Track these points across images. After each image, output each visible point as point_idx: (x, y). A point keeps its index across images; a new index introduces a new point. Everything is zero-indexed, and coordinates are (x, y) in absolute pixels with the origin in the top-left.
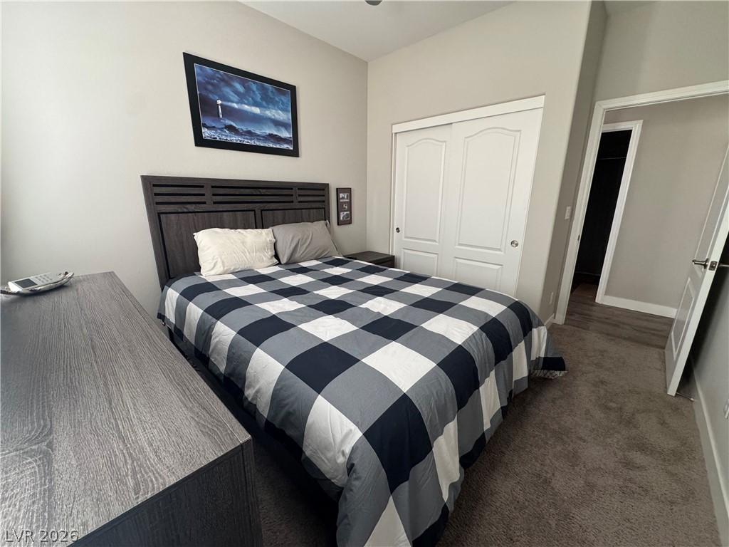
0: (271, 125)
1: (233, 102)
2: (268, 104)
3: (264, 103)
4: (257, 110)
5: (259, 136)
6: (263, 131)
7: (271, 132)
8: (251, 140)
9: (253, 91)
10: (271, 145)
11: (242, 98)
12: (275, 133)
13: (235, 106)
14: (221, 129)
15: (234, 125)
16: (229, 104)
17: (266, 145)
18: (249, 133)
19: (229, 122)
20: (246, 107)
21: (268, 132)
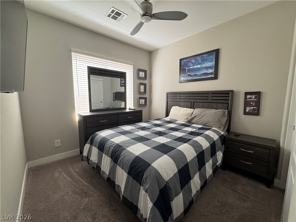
0: (204, 69)
1: (191, 67)
2: (203, 62)
3: (202, 62)
4: (199, 66)
5: (198, 75)
6: (201, 73)
7: (204, 72)
8: (195, 77)
9: (198, 60)
10: (203, 77)
11: (194, 64)
12: (205, 72)
13: (192, 67)
14: (186, 76)
15: (190, 74)
16: (190, 68)
17: (201, 78)
18: (195, 75)
19: (189, 74)
20: (195, 67)
21: (202, 72)
